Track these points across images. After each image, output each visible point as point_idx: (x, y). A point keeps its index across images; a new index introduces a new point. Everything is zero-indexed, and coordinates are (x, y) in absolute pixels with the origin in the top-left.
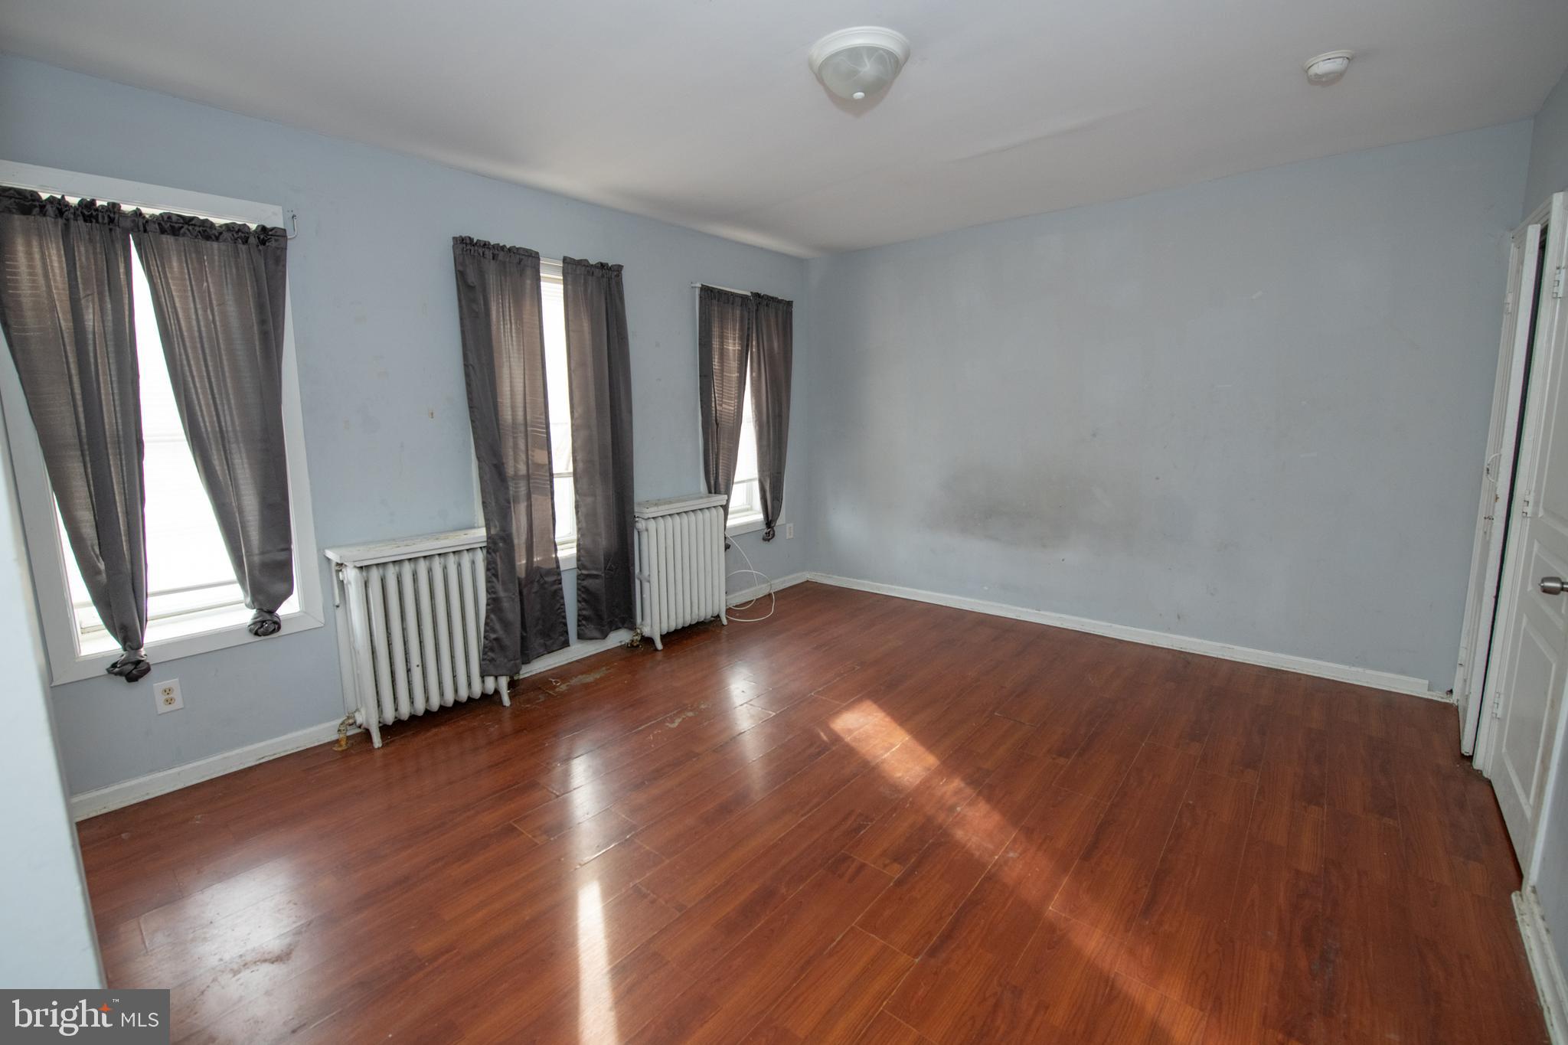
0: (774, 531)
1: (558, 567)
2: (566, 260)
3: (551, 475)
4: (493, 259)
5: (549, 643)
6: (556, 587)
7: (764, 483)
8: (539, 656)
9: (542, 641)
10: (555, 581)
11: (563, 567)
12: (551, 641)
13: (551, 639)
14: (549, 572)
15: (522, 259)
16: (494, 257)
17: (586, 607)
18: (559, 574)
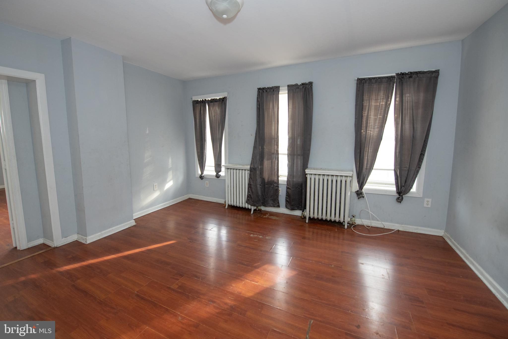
0: (402, 198)
1: (278, 182)
2: (288, 86)
3: (278, 154)
4: (266, 92)
5: (274, 204)
6: (277, 188)
7: (397, 171)
8: (270, 206)
9: (272, 202)
10: (277, 186)
11: (280, 183)
12: (275, 204)
13: (275, 203)
14: (275, 183)
15: (274, 90)
16: (266, 91)
17: (288, 198)
18: (278, 184)
